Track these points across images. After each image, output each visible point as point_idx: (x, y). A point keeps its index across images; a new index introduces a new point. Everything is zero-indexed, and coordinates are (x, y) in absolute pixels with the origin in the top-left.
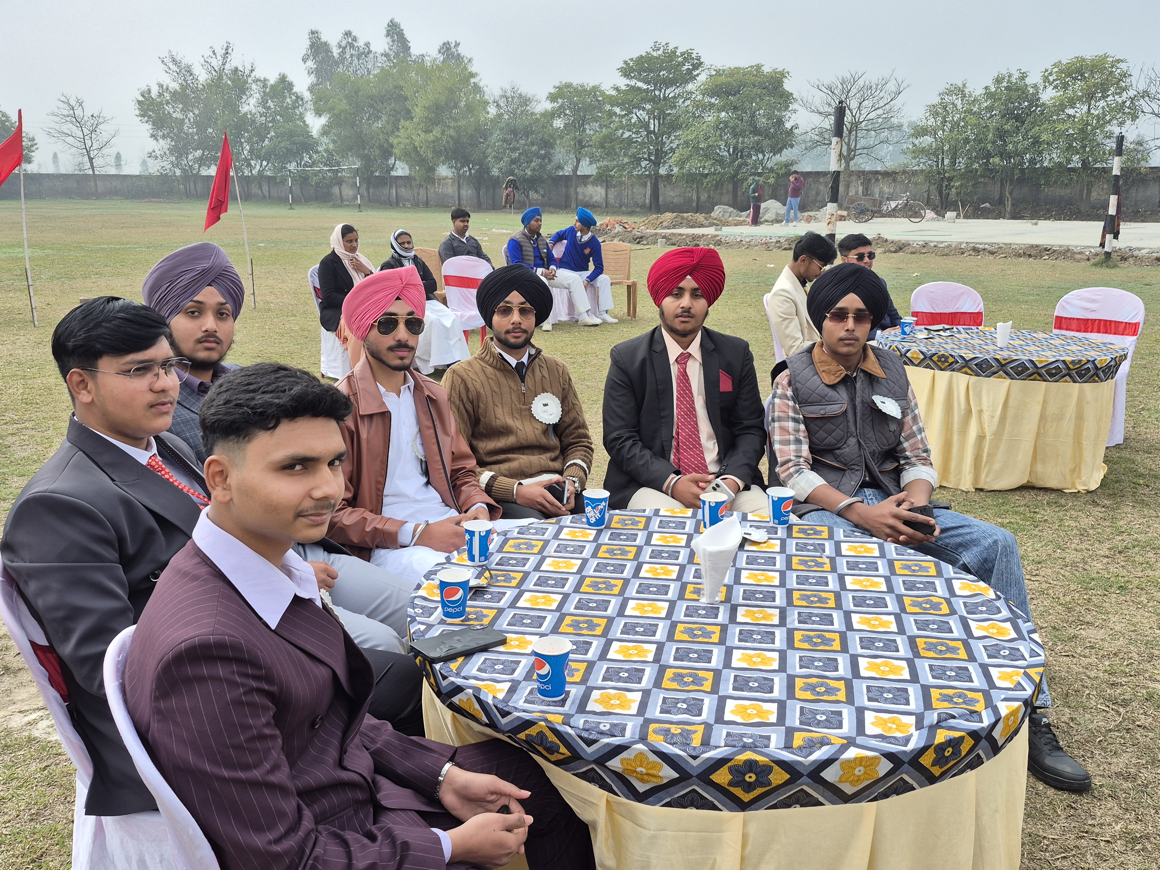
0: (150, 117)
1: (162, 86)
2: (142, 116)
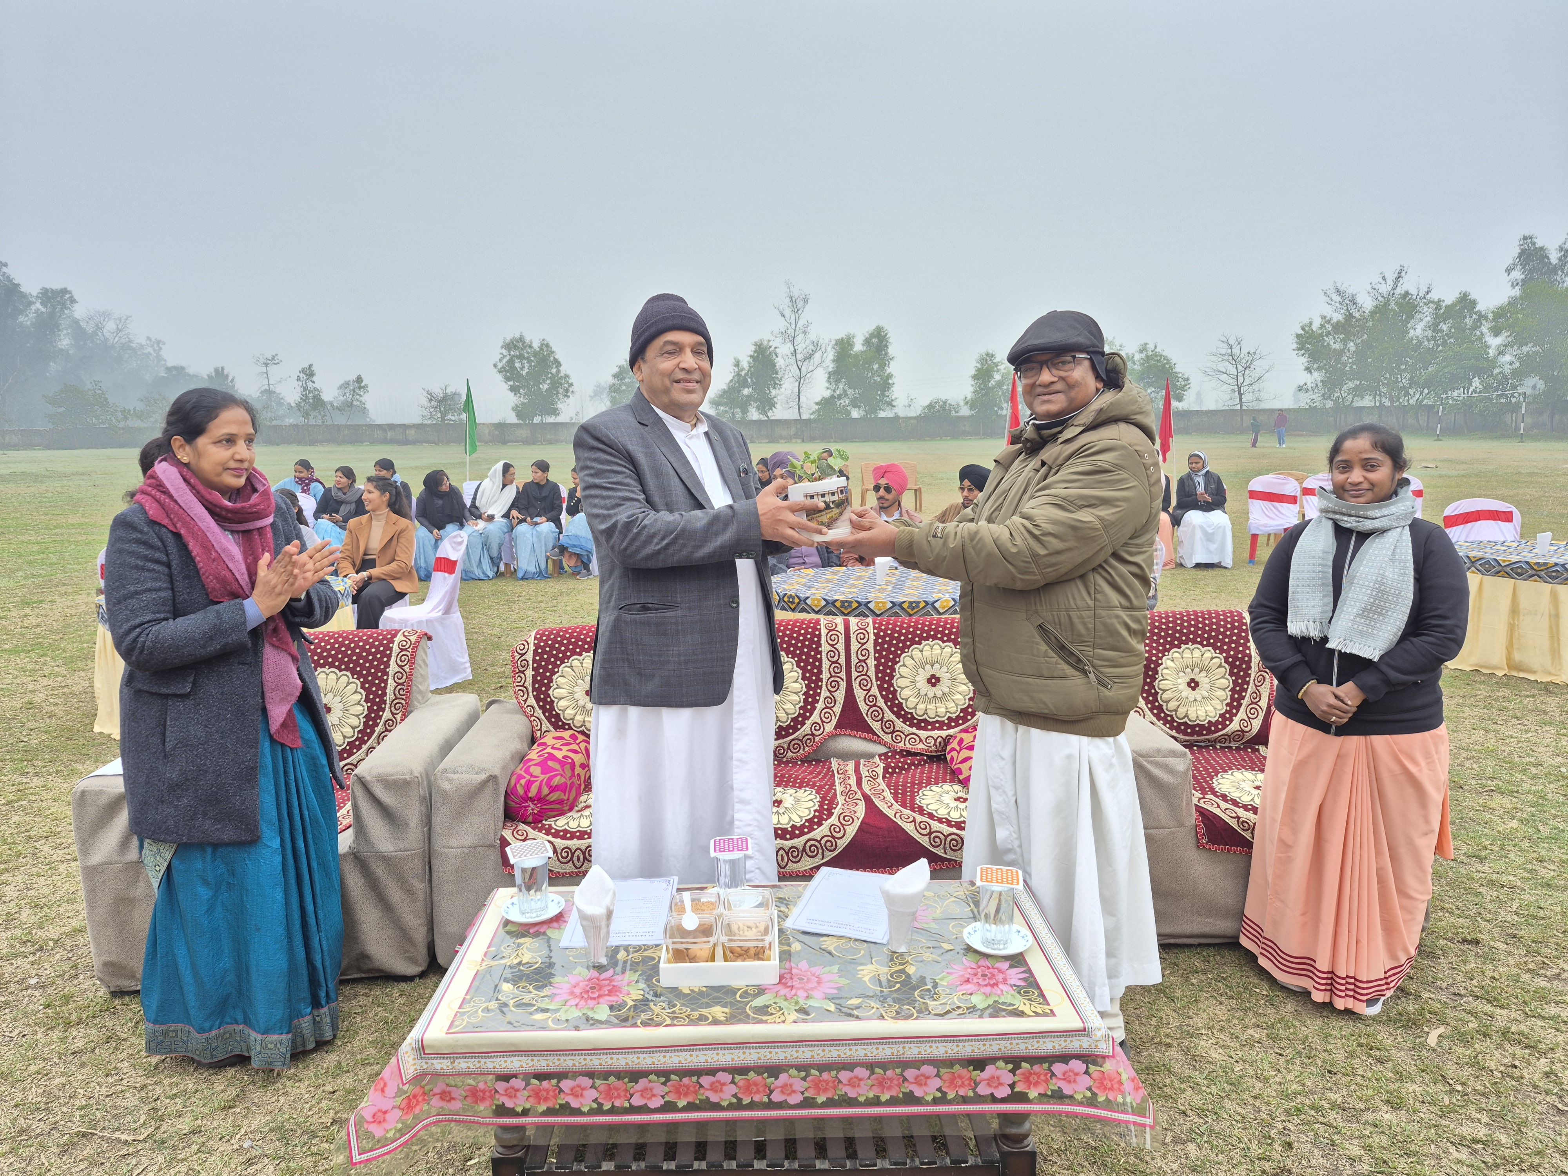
0: (1307, 350)
1: (1325, 318)
2: (1299, 349)
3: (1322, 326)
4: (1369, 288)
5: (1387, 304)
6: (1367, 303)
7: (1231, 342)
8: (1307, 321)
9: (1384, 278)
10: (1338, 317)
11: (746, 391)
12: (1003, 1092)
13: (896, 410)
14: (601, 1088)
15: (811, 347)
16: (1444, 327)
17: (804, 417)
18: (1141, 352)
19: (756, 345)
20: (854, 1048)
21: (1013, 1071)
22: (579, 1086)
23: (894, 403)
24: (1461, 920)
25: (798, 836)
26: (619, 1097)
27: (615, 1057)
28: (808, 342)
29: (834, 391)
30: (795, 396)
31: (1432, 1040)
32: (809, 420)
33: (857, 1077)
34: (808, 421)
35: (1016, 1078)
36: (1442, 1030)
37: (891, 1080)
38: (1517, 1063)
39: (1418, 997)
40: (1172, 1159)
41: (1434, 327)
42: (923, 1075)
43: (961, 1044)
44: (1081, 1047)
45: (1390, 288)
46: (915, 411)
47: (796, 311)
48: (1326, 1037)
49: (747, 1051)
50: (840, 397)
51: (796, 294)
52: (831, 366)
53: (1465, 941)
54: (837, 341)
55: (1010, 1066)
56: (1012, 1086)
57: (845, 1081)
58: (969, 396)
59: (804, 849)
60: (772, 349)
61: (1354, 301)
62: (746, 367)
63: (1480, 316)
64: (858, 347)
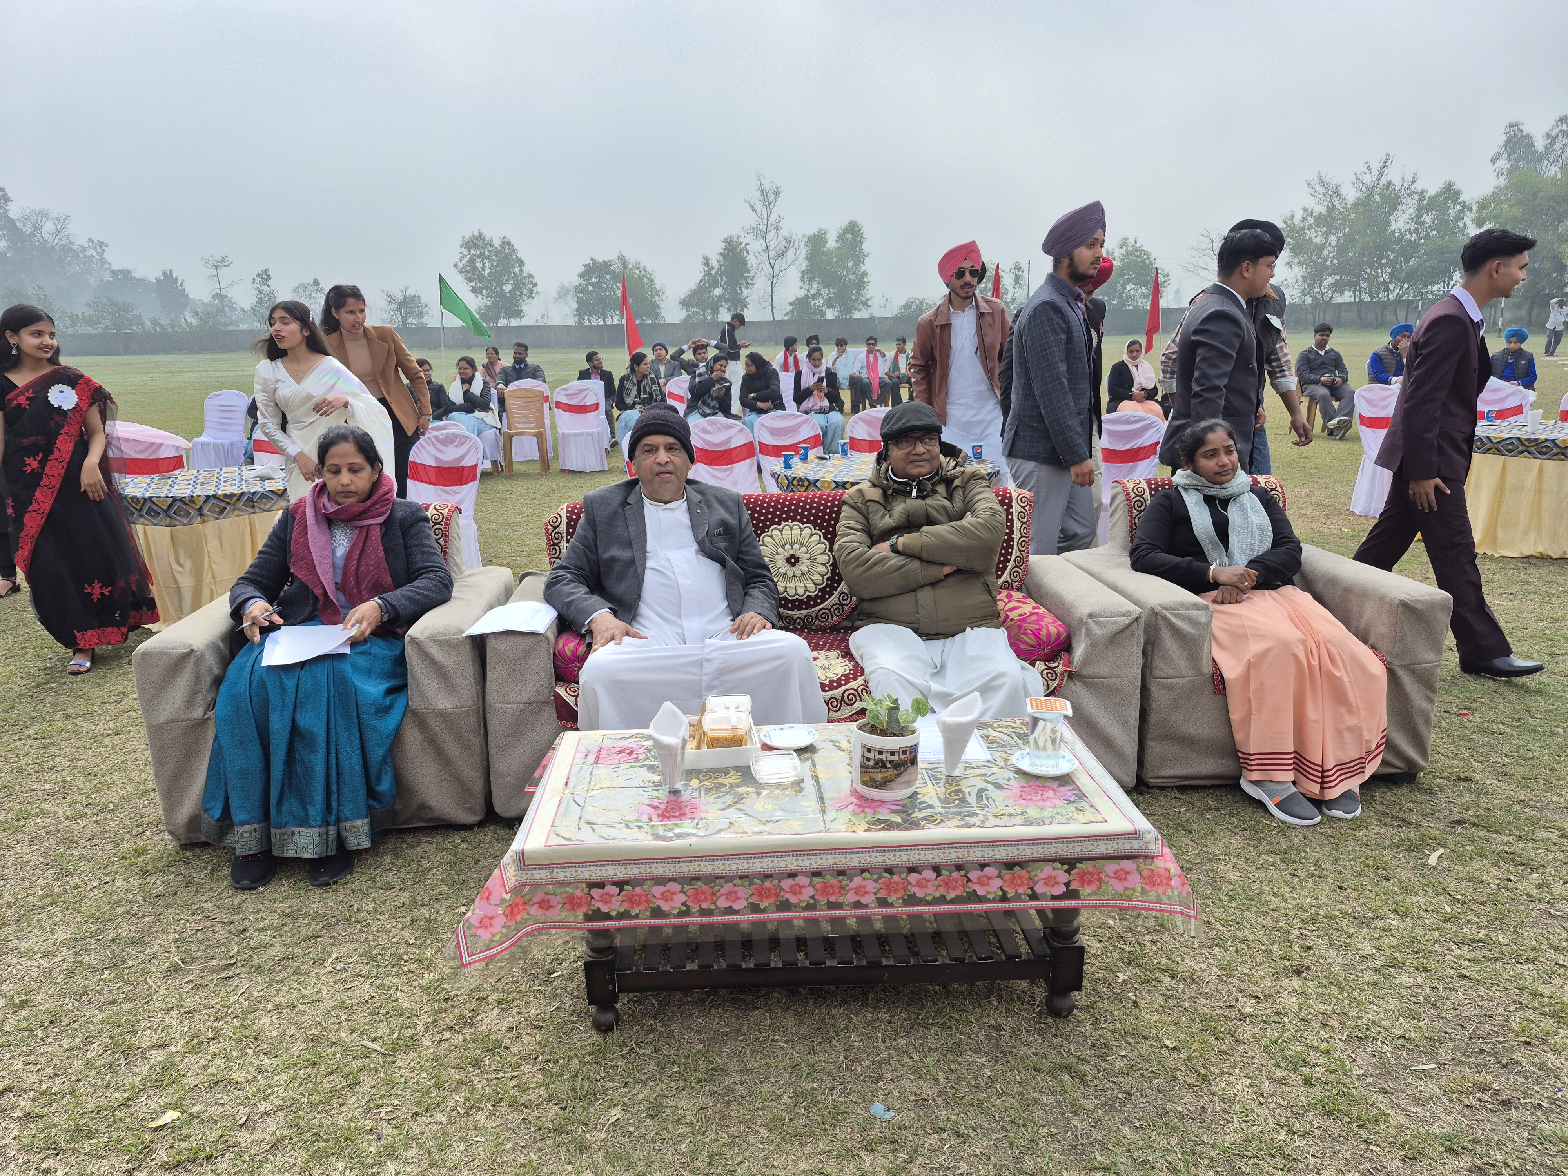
3: (1304, 219)
4: (1353, 178)
5: (1370, 195)
6: (1351, 194)
7: (1213, 236)
9: (1369, 168)
10: (1321, 209)
11: (718, 291)
12: (1061, 889)
13: (870, 310)
14: (690, 893)
15: (784, 243)
16: (1427, 219)
17: (778, 318)
18: (1121, 247)
19: (725, 241)
20: (922, 853)
21: (1068, 872)
22: (669, 891)
23: (870, 303)
24: (1455, 762)
25: (836, 688)
26: (706, 900)
27: (703, 864)
28: (780, 238)
29: (808, 290)
30: (769, 296)
31: (1433, 860)
32: (782, 321)
33: (924, 879)
35: (1072, 878)
36: (1441, 851)
37: (956, 881)
38: (1512, 877)
39: (1418, 826)
40: (1202, 959)
41: (1418, 219)
42: (986, 876)
43: (1021, 848)
44: (1132, 848)
45: (1375, 178)
46: (891, 311)
48: (1336, 860)
49: (824, 857)
50: (814, 297)
51: (767, 187)
52: (804, 264)
53: (1460, 779)
54: (809, 237)
55: (1066, 867)
56: (1067, 885)
57: (914, 883)
59: (843, 699)
60: (743, 246)
61: (1337, 193)
62: (716, 265)
63: (1464, 206)
64: (832, 243)
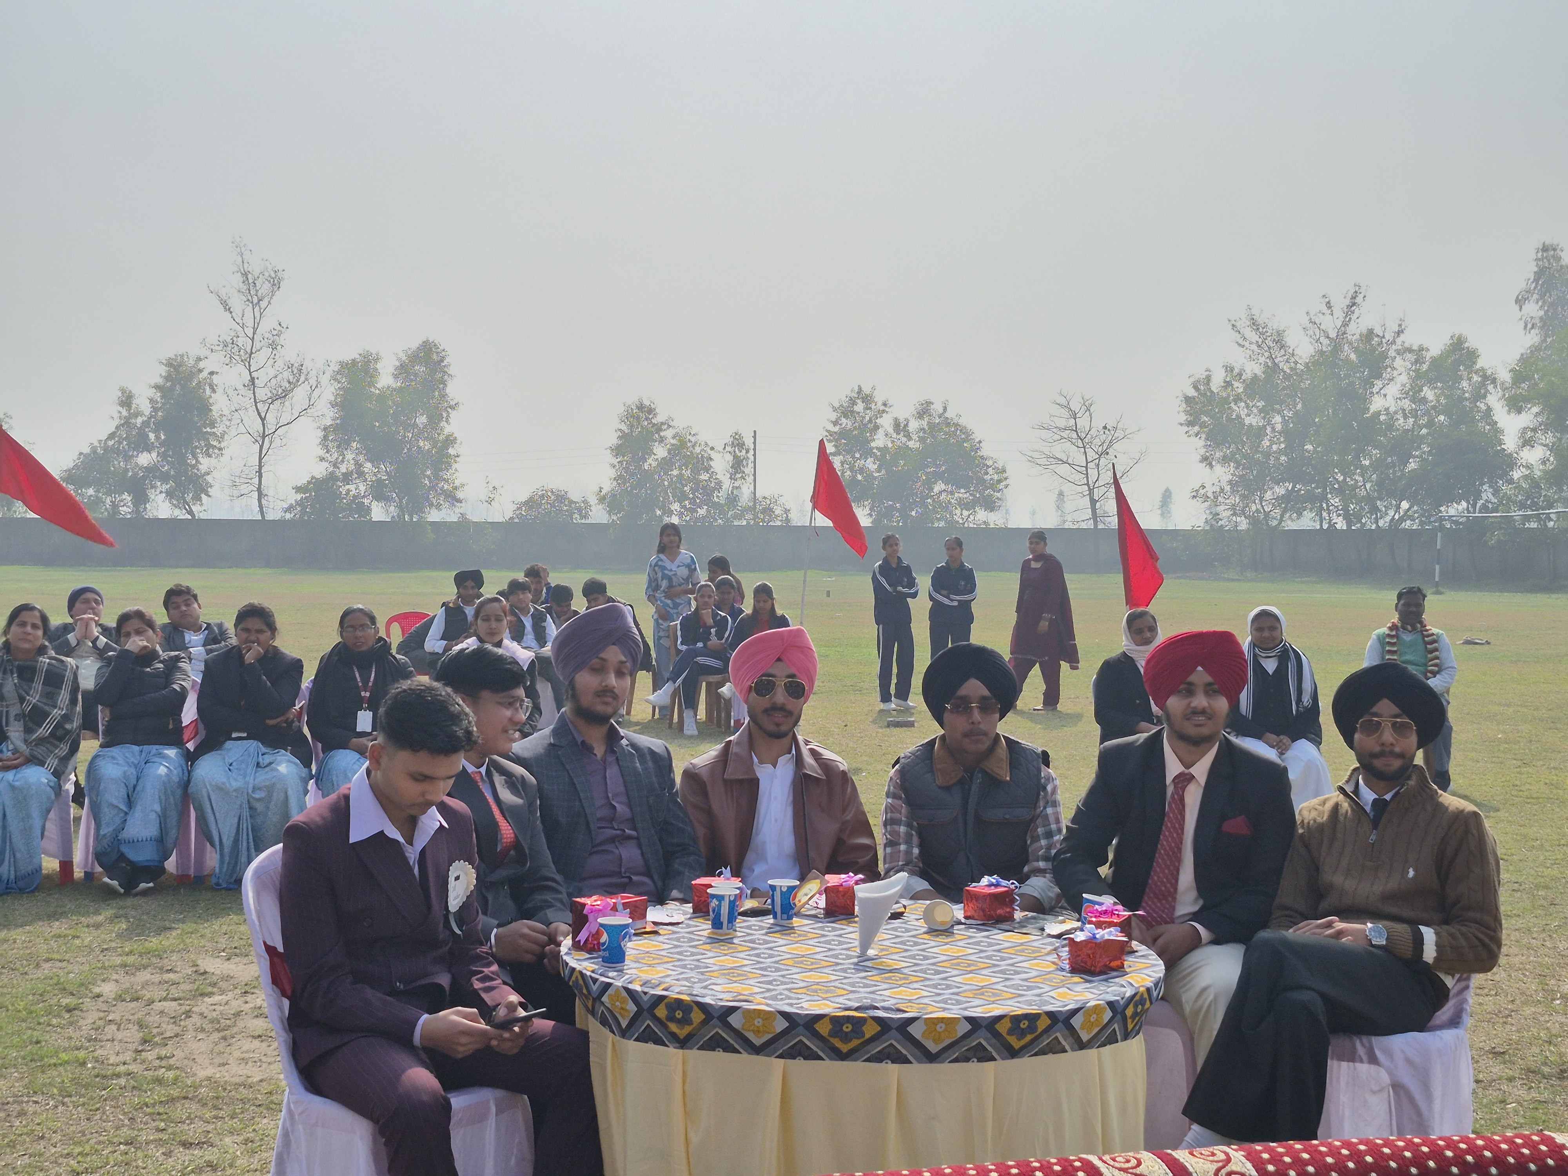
0: (1203, 425)
1: (1232, 369)
2: (1190, 424)
3: (1228, 384)
4: (1305, 321)
5: (1335, 350)
6: (1302, 347)
7: (1075, 406)
8: (1201, 374)
9: (1329, 305)
10: (1254, 369)
11: (145, 459)
13: (459, 509)
15: (287, 374)
16: (1428, 393)
17: (270, 516)
19: (169, 364)
23: (460, 495)
28: (280, 364)
29: (335, 465)
30: (253, 473)
34: (280, 524)
41: (1413, 393)
45: (1339, 323)
46: (502, 512)
47: (255, 302)
50: (347, 478)
51: (255, 268)
52: (329, 416)
54: (343, 365)
58: (608, 486)
60: (204, 374)
61: (1280, 342)
62: (146, 408)
63: (1485, 377)
64: (386, 379)
